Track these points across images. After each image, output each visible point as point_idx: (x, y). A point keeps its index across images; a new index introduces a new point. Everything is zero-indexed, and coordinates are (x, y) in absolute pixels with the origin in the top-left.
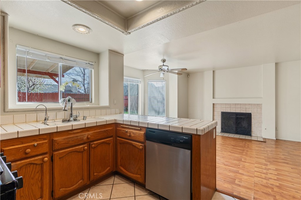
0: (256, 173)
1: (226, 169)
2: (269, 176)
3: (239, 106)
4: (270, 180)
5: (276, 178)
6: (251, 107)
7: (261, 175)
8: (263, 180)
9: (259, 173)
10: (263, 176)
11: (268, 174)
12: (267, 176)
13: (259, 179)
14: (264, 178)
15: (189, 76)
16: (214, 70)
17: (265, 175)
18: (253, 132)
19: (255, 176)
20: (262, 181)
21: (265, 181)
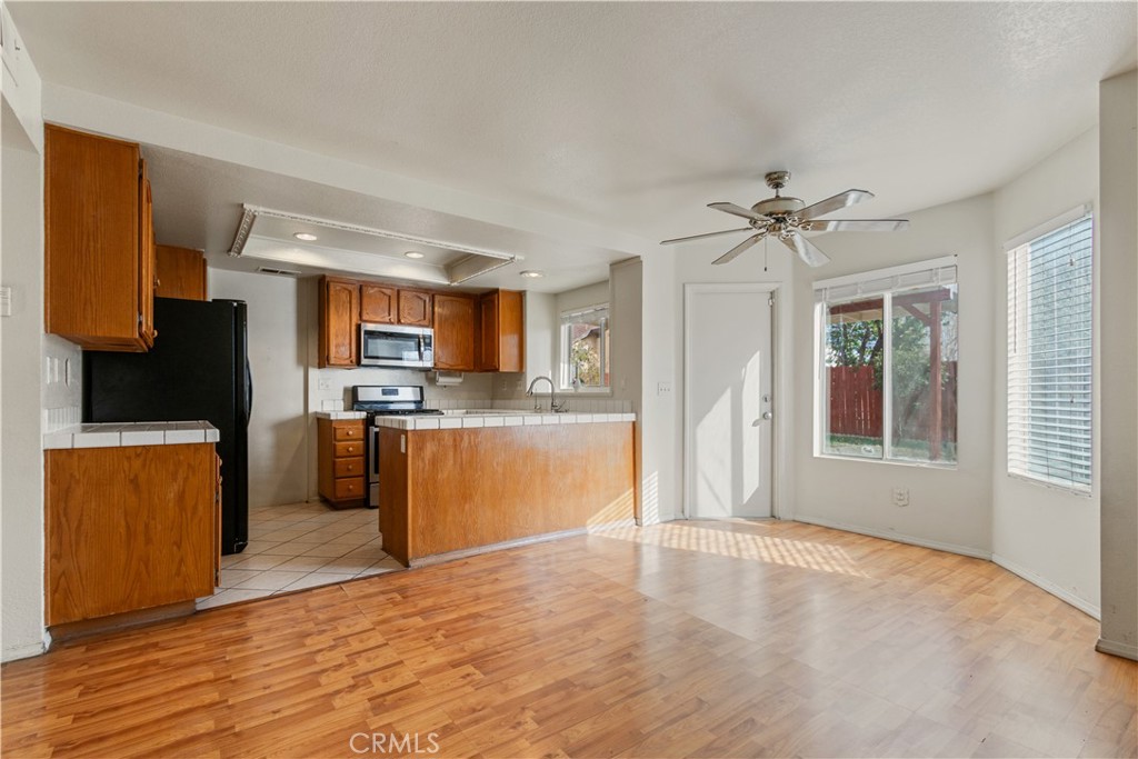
0: (381, 640)
1: (457, 606)
2: (339, 656)
4: (333, 643)
5: (319, 658)
7: (361, 641)
8: (349, 632)
9: (372, 643)
10: (355, 646)
11: (345, 660)
12: (347, 650)
13: (358, 628)
14: (349, 638)
17: (355, 651)
19: (374, 629)
20: (348, 627)
21: (343, 631)
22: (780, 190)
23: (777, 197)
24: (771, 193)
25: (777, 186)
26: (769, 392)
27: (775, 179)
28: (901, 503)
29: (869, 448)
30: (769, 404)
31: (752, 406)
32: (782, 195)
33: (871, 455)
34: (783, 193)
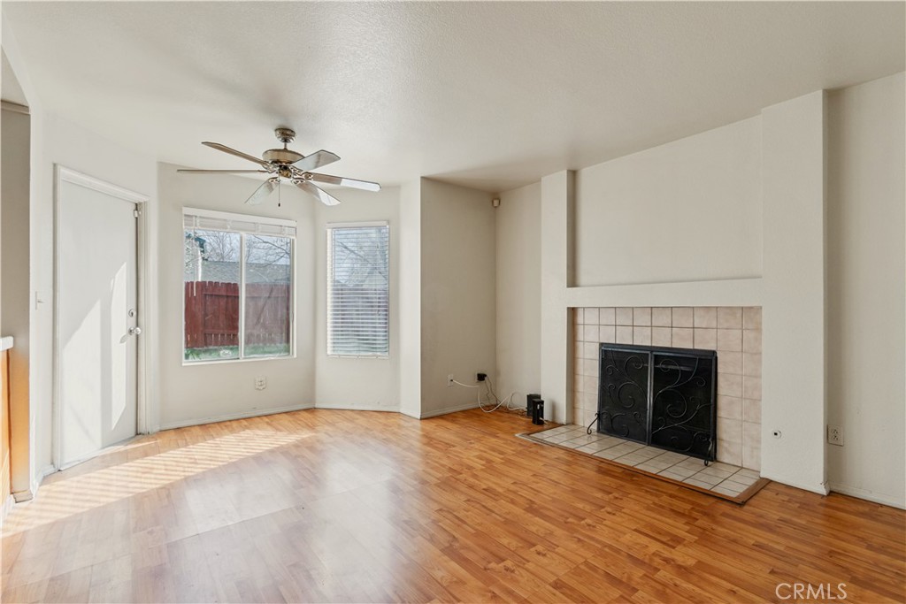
3: (663, 319)
6: (714, 326)
15: (496, 203)
16: (572, 168)
18: (725, 445)
22: (288, 144)
23: (285, 149)
24: (281, 146)
25: (286, 141)
26: (134, 307)
27: (286, 134)
28: (261, 388)
29: (227, 352)
30: (134, 318)
31: (121, 321)
32: (289, 148)
33: (228, 357)
34: (290, 147)
